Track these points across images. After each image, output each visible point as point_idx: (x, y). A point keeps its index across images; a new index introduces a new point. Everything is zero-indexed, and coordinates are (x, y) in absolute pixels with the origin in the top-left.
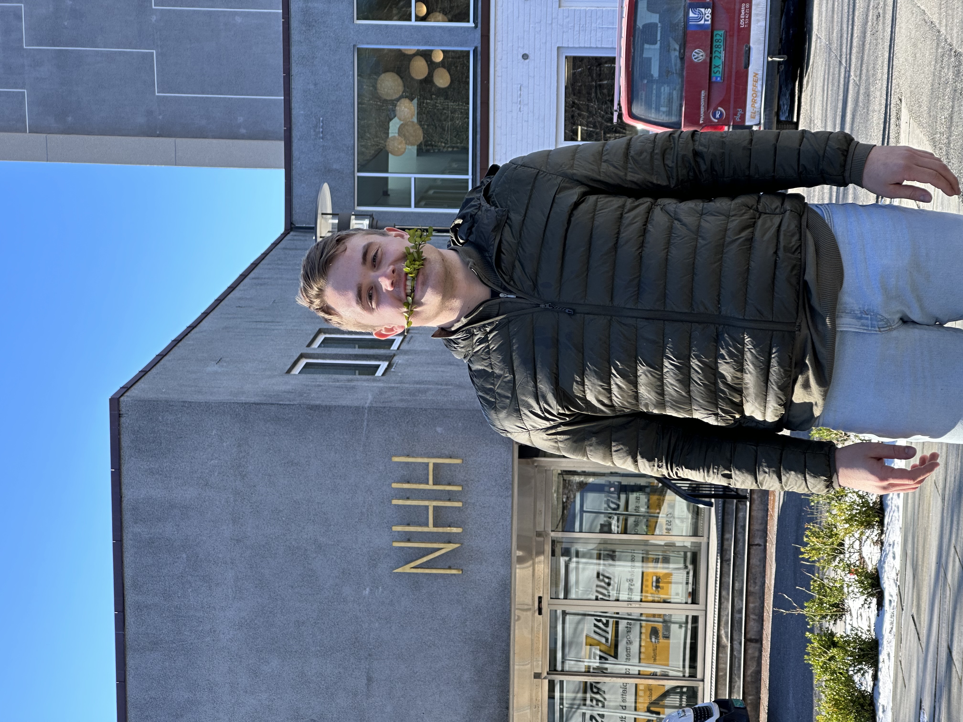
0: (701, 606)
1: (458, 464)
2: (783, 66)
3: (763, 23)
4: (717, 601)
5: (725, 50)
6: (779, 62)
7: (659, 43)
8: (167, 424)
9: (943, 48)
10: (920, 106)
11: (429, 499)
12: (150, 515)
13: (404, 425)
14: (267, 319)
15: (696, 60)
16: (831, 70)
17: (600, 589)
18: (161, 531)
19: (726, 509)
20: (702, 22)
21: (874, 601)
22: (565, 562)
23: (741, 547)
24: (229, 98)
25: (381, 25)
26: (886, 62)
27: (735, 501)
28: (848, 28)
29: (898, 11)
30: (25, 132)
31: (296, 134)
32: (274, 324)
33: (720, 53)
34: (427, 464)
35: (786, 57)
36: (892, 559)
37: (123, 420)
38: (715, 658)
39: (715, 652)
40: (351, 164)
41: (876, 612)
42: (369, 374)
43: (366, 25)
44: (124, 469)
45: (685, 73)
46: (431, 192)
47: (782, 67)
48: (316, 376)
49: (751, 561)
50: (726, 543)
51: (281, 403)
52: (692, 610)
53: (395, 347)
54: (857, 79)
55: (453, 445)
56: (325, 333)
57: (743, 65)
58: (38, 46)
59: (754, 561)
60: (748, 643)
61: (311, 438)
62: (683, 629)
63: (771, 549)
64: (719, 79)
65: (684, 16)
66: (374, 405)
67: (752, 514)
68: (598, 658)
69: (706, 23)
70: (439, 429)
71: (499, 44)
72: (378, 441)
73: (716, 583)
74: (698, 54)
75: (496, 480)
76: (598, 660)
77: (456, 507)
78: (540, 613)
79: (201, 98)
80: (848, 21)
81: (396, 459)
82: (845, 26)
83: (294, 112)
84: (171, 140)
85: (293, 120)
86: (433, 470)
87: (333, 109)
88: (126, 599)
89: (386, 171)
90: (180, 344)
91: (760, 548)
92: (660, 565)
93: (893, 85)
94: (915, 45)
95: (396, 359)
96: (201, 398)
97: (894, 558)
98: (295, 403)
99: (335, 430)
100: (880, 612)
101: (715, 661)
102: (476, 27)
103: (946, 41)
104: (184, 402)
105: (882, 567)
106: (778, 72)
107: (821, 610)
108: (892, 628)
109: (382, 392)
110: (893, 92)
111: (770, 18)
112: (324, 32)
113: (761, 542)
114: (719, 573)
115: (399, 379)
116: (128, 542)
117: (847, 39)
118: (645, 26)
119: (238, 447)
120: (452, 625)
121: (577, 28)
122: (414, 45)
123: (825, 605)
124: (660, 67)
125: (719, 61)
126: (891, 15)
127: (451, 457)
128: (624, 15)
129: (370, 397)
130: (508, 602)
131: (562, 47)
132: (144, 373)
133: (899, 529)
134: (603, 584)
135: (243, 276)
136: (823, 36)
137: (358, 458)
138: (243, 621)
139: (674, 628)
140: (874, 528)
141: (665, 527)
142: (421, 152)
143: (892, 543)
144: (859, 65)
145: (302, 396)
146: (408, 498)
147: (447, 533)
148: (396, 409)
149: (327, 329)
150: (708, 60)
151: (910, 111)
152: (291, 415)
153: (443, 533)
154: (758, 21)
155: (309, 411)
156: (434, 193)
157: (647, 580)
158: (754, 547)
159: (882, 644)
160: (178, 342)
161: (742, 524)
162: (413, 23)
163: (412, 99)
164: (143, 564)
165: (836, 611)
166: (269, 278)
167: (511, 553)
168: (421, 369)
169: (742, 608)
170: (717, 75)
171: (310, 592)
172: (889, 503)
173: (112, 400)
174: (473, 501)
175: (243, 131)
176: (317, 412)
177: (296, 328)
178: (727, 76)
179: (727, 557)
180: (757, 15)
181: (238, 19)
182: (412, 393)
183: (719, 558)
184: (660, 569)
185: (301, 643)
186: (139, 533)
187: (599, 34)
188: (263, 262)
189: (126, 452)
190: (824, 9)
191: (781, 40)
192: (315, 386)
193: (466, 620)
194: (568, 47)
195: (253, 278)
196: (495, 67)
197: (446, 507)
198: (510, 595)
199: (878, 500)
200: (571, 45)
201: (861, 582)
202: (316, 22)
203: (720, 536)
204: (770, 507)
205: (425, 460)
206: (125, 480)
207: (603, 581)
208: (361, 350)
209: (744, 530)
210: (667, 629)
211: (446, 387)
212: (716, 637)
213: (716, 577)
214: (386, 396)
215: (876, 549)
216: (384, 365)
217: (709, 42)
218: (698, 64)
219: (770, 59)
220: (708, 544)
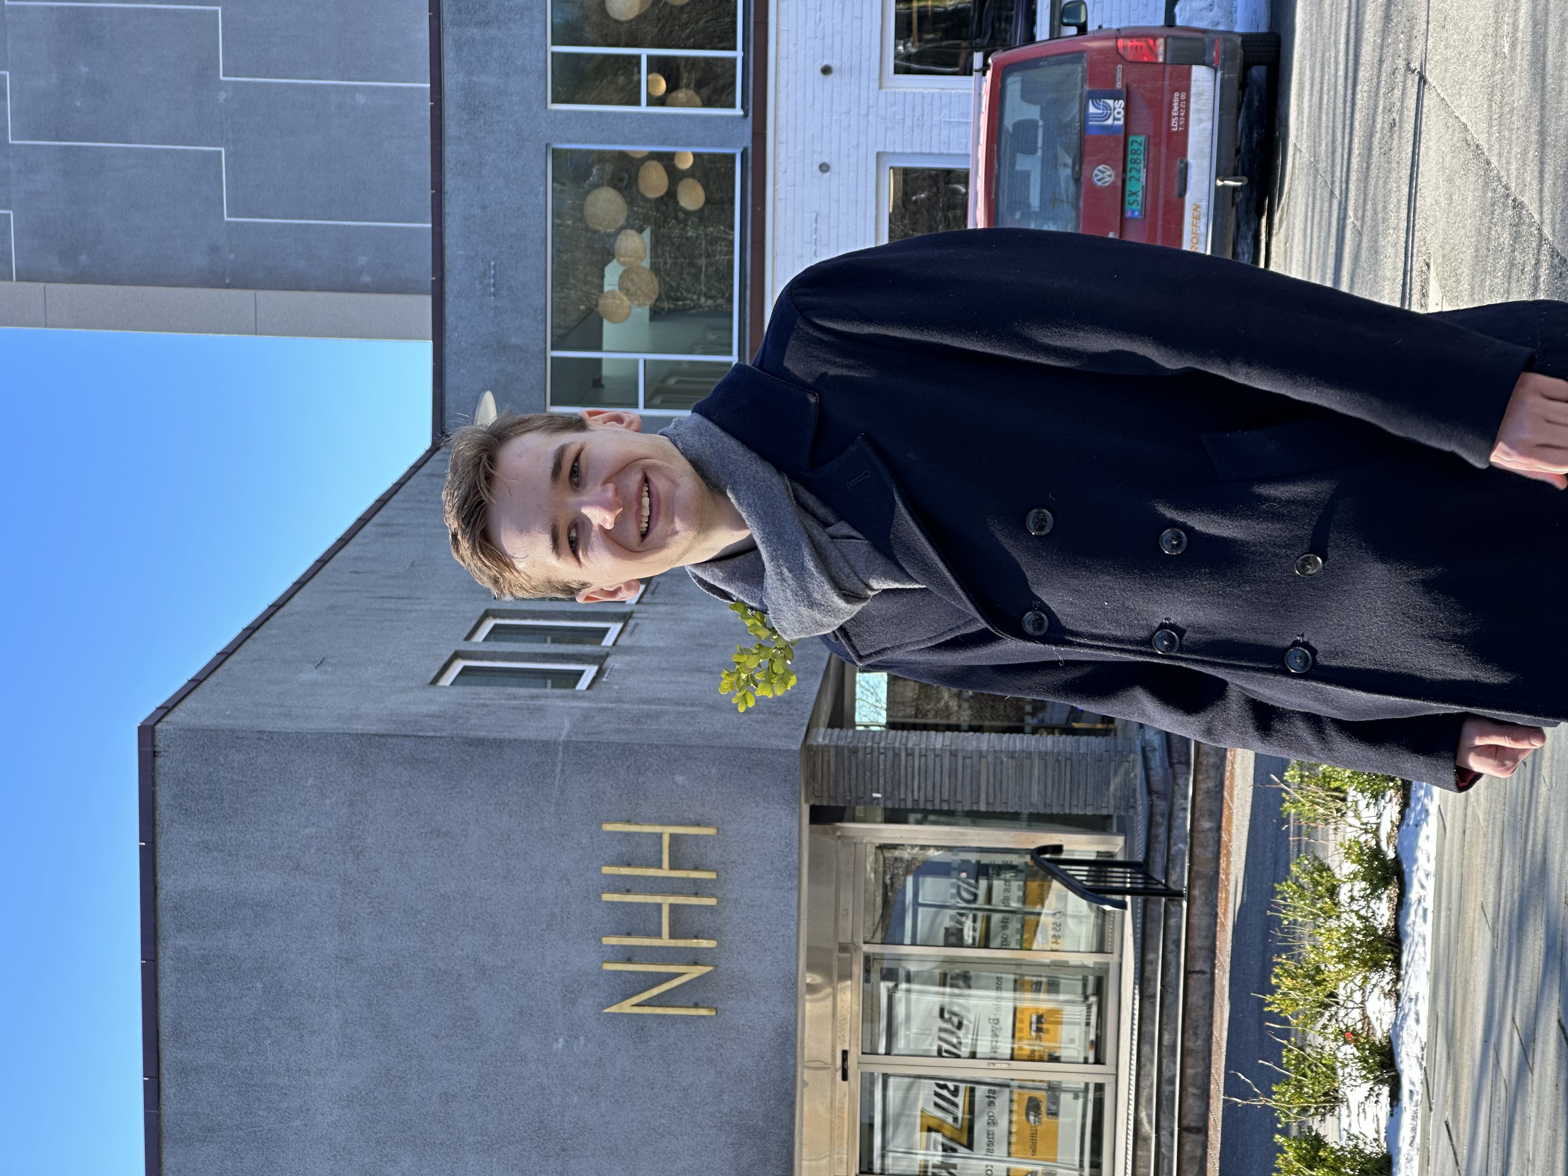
0: (1108, 1068)
1: (709, 836)
2: (1241, 195)
3: (1208, 125)
4: (1134, 1062)
5: (1146, 167)
6: (1234, 189)
7: (1039, 153)
8: (232, 768)
9: (1495, 191)
10: (1458, 281)
11: (662, 893)
12: (203, 918)
13: (622, 771)
14: (401, 593)
15: (1099, 183)
16: (1318, 204)
17: (944, 1035)
18: (220, 944)
19: (1149, 912)
20: (1110, 122)
21: (1386, 1090)
22: (889, 990)
23: (1174, 976)
24: (344, 226)
25: (590, 113)
26: (1404, 202)
27: (1163, 899)
28: (1343, 138)
29: (1424, 120)
30: (11, 279)
31: (451, 287)
32: (412, 601)
33: (1139, 171)
34: (660, 836)
35: (1245, 179)
36: (1414, 1023)
37: (159, 761)
38: (1130, 1157)
39: (1130, 1148)
40: (542, 337)
41: (1389, 1108)
42: (565, 687)
43: (566, 112)
44: (161, 842)
45: (1081, 204)
46: (672, 381)
47: (1240, 197)
48: (480, 689)
49: (1190, 999)
50: (1148, 968)
51: (421, 734)
52: (1094, 1074)
53: (608, 641)
54: (1358, 224)
55: (703, 805)
56: (495, 617)
57: (1176, 192)
58: (33, 138)
59: (1193, 999)
60: (1185, 1134)
61: (469, 791)
62: (1081, 1101)
63: (1222, 979)
64: (1137, 213)
65: (1080, 111)
66: (574, 739)
67: (1192, 921)
68: (940, 1148)
69: (1116, 123)
70: (679, 779)
71: (782, 149)
72: (579, 797)
73: (1132, 1034)
74: (1103, 172)
75: (772, 863)
76: (940, 1152)
77: (706, 907)
78: (845, 1077)
79: (297, 225)
80: (1344, 128)
81: (608, 827)
82: (1339, 135)
83: (448, 252)
84: (250, 293)
85: (447, 265)
86: (670, 846)
87: (511, 247)
88: (162, 1056)
89: (599, 348)
90: (256, 635)
91: (1204, 977)
92: (1042, 996)
93: (1416, 240)
94: (1450, 180)
95: (610, 662)
96: (288, 726)
97: (1417, 1021)
98: (444, 734)
99: (509, 779)
100: (1395, 1110)
101: (1130, 1163)
102: (746, 115)
103: (1499, 179)
104: (261, 732)
105: (1398, 1036)
106: (1233, 204)
107: (1299, 1098)
108: (1414, 1137)
109: (586, 716)
110: (1415, 251)
111: (1221, 116)
112: (498, 122)
113: (1206, 967)
114: (1136, 1017)
115: (614, 695)
116: (166, 963)
117: (1343, 156)
118: (1018, 126)
119: (349, 805)
120: (698, 1100)
121: (908, 123)
122: (645, 144)
123: (1306, 1090)
124: (1042, 193)
125: (1137, 184)
126: (1412, 125)
127: (698, 825)
128: (983, 109)
129: (567, 725)
130: (791, 1063)
131: (884, 153)
132: (196, 683)
133: (1425, 974)
134: (949, 1026)
135: (363, 521)
136: (1304, 146)
137: (546, 824)
138: (355, 1093)
139: (1066, 1099)
140: (1383, 970)
141: (1051, 933)
142: (656, 314)
143: (1414, 997)
144: (1361, 201)
145: (455, 722)
146: (628, 891)
147: (692, 949)
148: (609, 744)
149: (499, 610)
150: (1119, 183)
151: (1443, 287)
152: (437, 754)
153: (685, 948)
154: (1201, 121)
155: (466, 747)
156: (677, 382)
157: (1022, 1021)
158: (1195, 976)
159: (1398, 1163)
160: (254, 632)
161: (1175, 937)
162: (643, 108)
163: (641, 230)
164: (190, 998)
165: (1325, 1102)
166: (404, 525)
167: (796, 981)
168: (651, 679)
169: (1174, 1076)
170: (1134, 207)
171: (466, 1046)
172: (1409, 930)
173: (142, 729)
174: (734, 896)
175: (366, 279)
176: (479, 750)
177: (448, 608)
178: (1150, 209)
179: (1149, 991)
180: (1199, 111)
181: (360, 99)
182: (636, 719)
183: (1137, 992)
184: (1044, 1002)
185: (451, 1130)
186: (185, 947)
187: (944, 133)
188: (396, 497)
189: (164, 814)
190: (1306, 105)
191: (1238, 151)
192: (477, 706)
193: (722, 1092)
194: (894, 153)
195: (379, 525)
196: (774, 184)
197: (690, 906)
198: (795, 1052)
199: (1392, 924)
200: (898, 150)
201: (1364, 1060)
202: (485, 106)
203: (1139, 956)
204: (1220, 910)
205: (657, 829)
206: (163, 859)
207: (949, 1021)
208: (553, 645)
209: (1178, 946)
210: (1055, 1101)
211: (690, 709)
212: (1131, 1123)
213: (1132, 1024)
214: (594, 724)
215: (1388, 1005)
216: (591, 671)
217: (1121, 154)
218: (1102, 190)
219: (1219, 183)
220: (1121, 965)
